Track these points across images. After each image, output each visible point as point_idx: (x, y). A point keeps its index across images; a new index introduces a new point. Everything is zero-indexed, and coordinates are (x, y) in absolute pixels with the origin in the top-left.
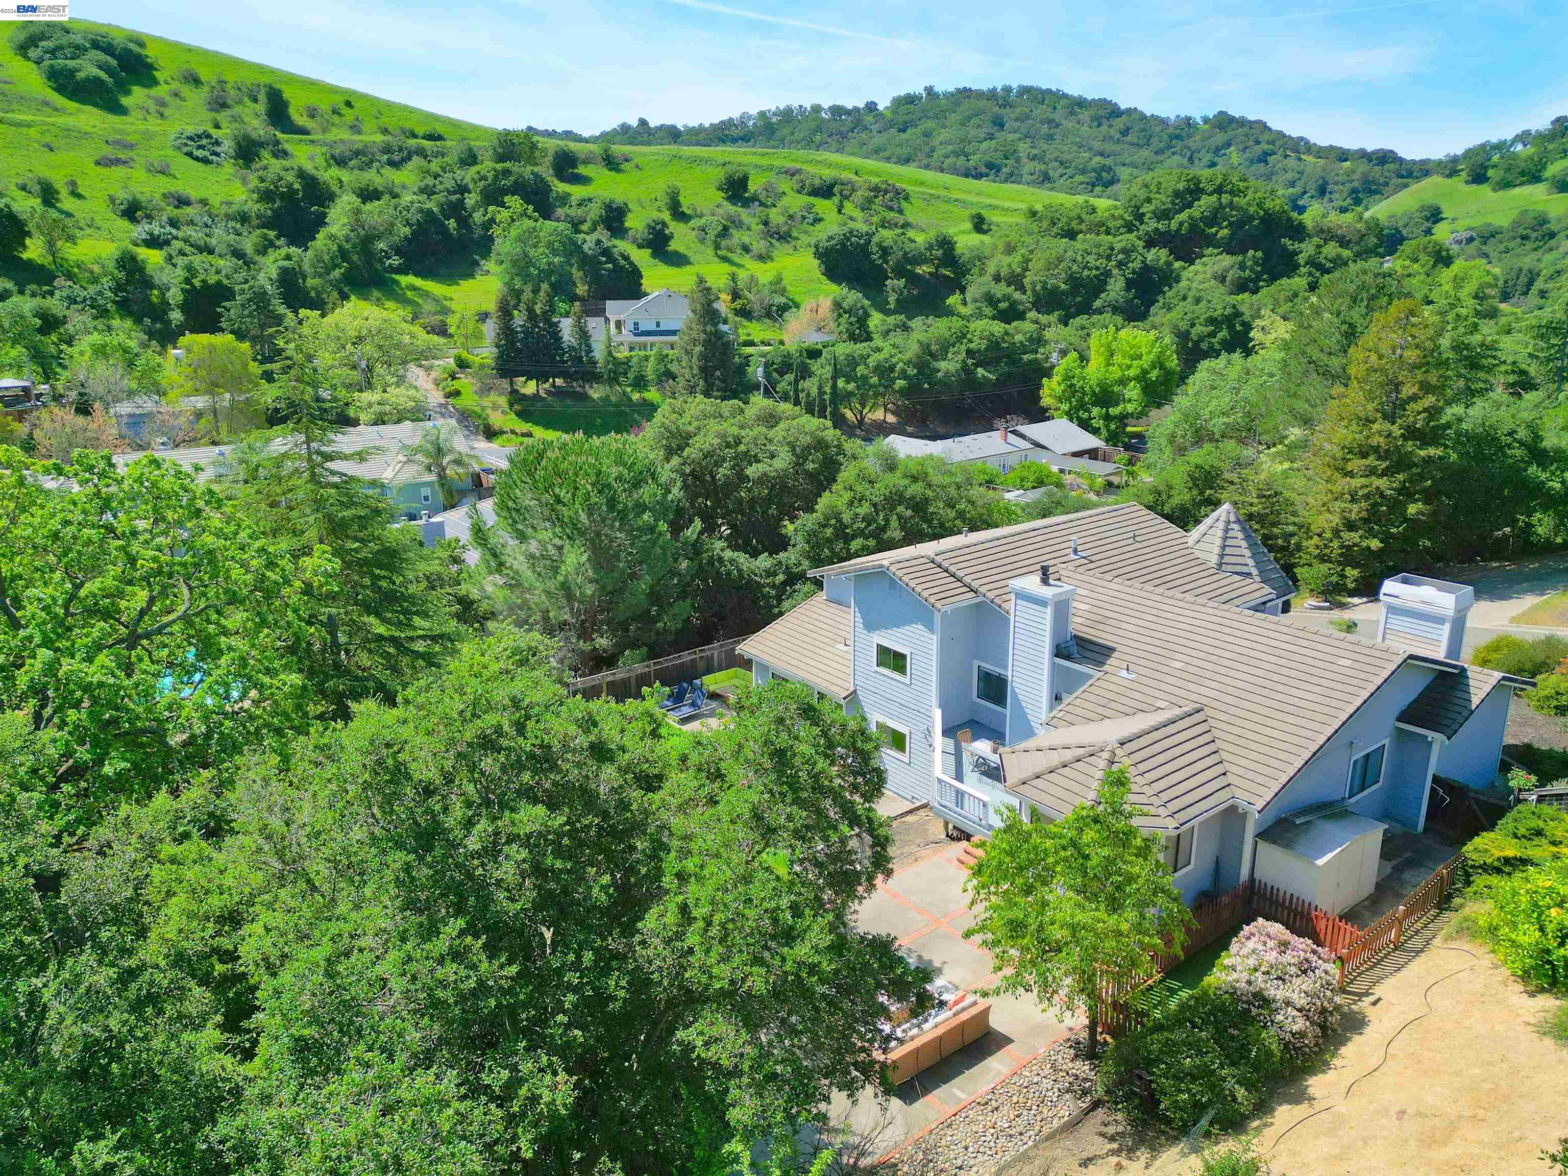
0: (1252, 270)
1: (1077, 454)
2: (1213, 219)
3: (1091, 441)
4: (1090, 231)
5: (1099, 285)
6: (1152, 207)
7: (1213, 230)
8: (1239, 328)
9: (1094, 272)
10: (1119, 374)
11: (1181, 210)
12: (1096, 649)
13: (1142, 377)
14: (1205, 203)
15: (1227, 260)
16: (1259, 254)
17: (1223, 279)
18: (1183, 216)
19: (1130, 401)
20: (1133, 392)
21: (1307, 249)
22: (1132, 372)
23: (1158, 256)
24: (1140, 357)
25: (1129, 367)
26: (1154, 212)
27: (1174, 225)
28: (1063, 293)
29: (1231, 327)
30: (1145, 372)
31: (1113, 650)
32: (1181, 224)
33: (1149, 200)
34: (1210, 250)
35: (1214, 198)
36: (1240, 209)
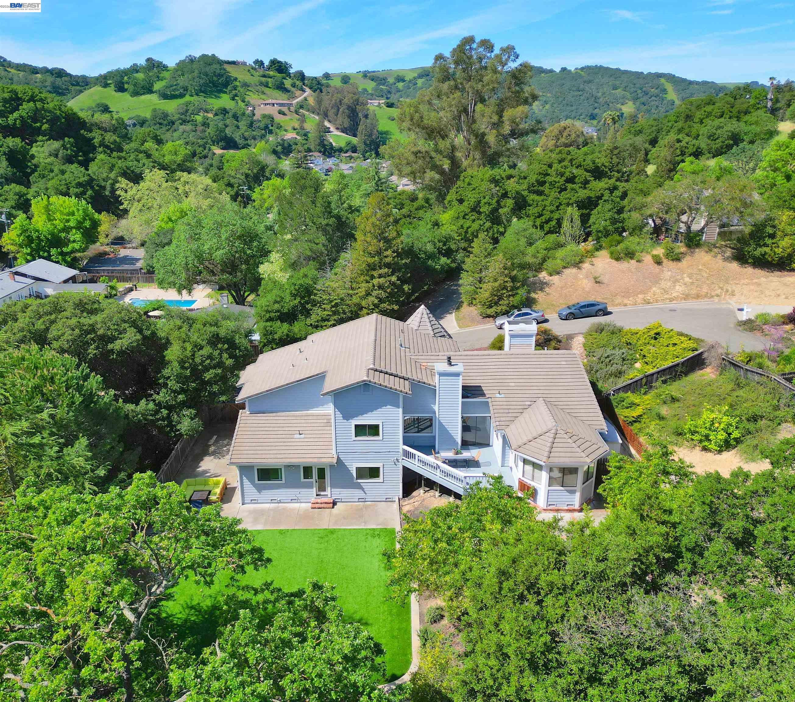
0: (72, 150)
2: (35, 117)
3: (73, 272)
7: (38, 124)
8: (97, 188)
10: (62, 225)
11: (12, 112)
13: (79, 226)
14: (26, 108)
15: (56, 145)
16: (72, 140)
17: (56, 156)
18: (16, 115)
19: (74, 241)
20: (76, 235)
21: (96, 137)
22: (72, 224)
23: (14, 143)
25: (68, 221)
27: (10, 122)
29: (92, 188)
31: (481, 387)
32: (15, 120)
34: (40, 138)
35: (31, 104)
36: (50, 112)
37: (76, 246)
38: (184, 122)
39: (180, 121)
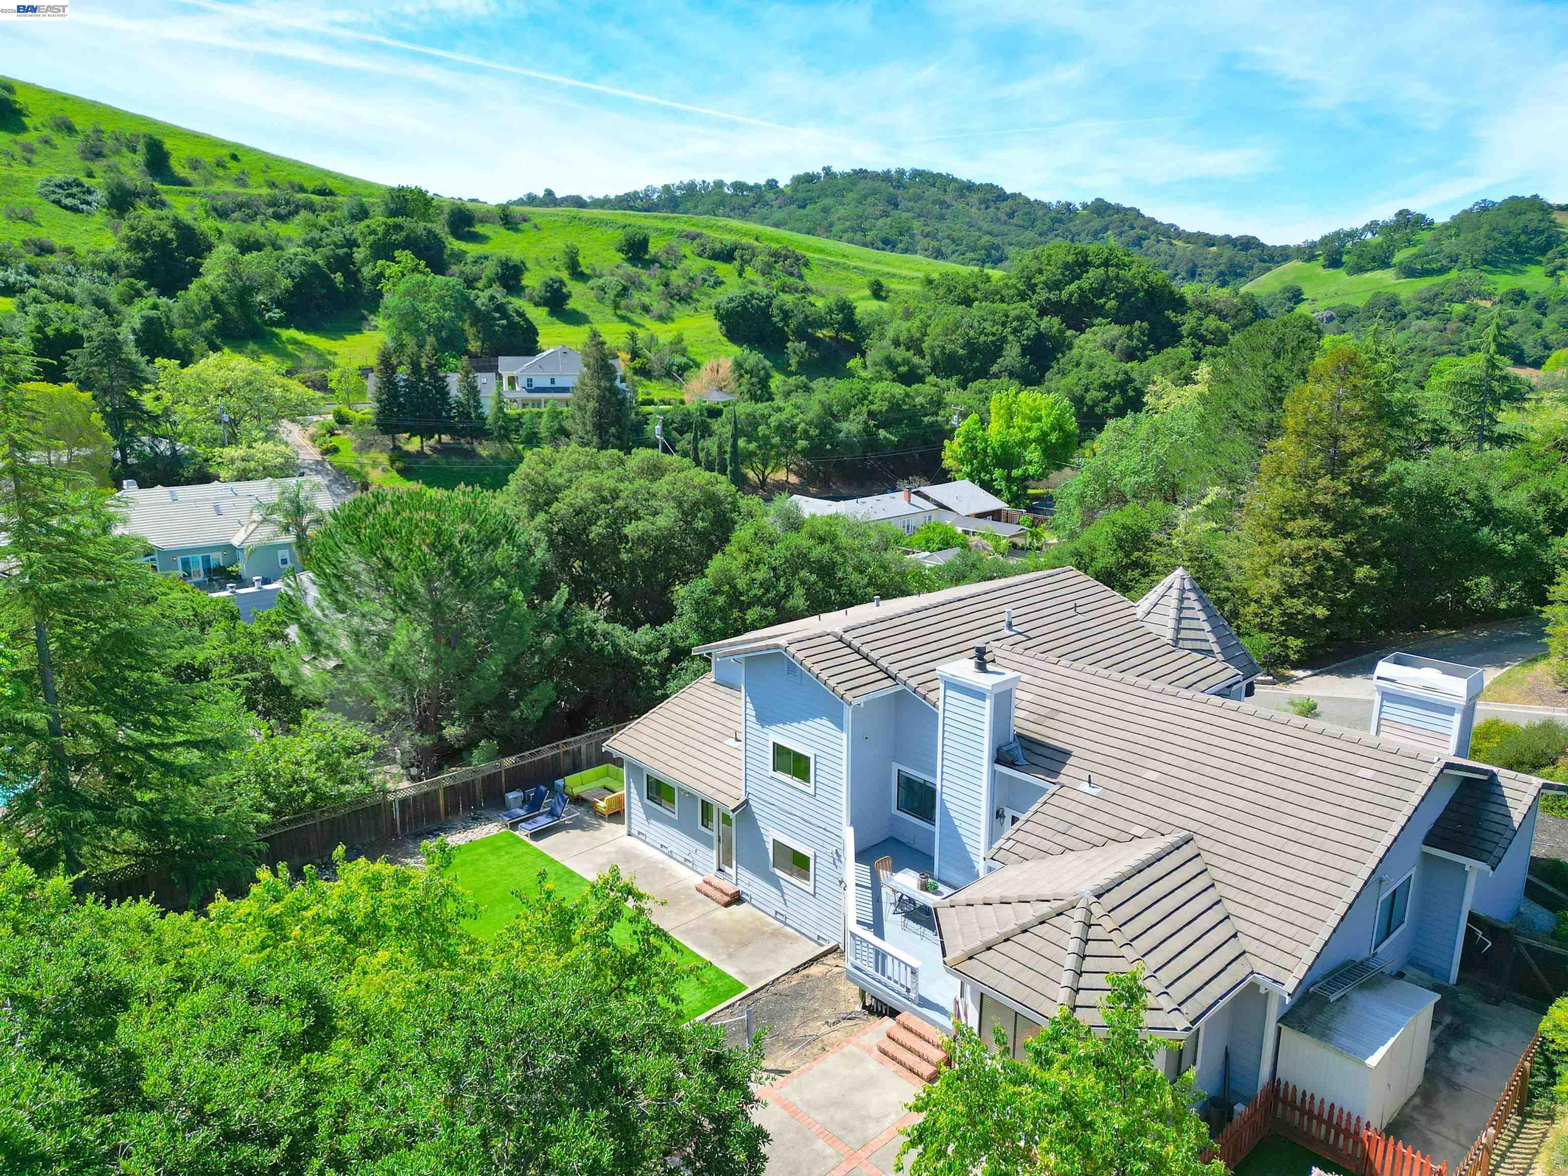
0: (1139, 340)
1: (981, 516)
2: (1101, 291)
3: (995, 504)
4: (986, 298)
5: (995, 350)
6: (1043, 278)
7: (1102, 301)
8: (1131, 393)
9: (991, 338)
10: (1020, 436)
11: (1071, 282)
12: (1047, 753)
13: (1042, 439)
14: (1093, 276)
15: (1116, 330)
16: (1145, 325)
17: (1113, 349)
18: (1073, 287)
19: (1030, 463)
20: (1033, 454)
21: (1188, 321)
22: (1032, 435)
23: (1050, 324)
24: (1039, 419)
25: (1029, 429)
26: (1045, 283)
27: (1064, 295)
28: (961, 358)
29: (1124, 392)
30: (1045, 435)
31: (1068, 754)
32: (1071, 295)
33: (1040, 271)
34: (1099, 320)
35: (1102, 270)
36: (1126, 282)
37: (1031, 470)
38: (1426, 314)
39: (1419, 313)
